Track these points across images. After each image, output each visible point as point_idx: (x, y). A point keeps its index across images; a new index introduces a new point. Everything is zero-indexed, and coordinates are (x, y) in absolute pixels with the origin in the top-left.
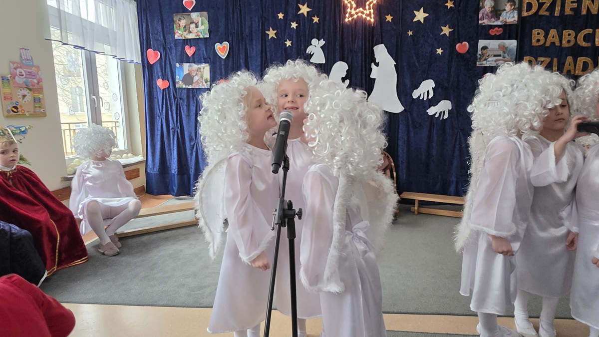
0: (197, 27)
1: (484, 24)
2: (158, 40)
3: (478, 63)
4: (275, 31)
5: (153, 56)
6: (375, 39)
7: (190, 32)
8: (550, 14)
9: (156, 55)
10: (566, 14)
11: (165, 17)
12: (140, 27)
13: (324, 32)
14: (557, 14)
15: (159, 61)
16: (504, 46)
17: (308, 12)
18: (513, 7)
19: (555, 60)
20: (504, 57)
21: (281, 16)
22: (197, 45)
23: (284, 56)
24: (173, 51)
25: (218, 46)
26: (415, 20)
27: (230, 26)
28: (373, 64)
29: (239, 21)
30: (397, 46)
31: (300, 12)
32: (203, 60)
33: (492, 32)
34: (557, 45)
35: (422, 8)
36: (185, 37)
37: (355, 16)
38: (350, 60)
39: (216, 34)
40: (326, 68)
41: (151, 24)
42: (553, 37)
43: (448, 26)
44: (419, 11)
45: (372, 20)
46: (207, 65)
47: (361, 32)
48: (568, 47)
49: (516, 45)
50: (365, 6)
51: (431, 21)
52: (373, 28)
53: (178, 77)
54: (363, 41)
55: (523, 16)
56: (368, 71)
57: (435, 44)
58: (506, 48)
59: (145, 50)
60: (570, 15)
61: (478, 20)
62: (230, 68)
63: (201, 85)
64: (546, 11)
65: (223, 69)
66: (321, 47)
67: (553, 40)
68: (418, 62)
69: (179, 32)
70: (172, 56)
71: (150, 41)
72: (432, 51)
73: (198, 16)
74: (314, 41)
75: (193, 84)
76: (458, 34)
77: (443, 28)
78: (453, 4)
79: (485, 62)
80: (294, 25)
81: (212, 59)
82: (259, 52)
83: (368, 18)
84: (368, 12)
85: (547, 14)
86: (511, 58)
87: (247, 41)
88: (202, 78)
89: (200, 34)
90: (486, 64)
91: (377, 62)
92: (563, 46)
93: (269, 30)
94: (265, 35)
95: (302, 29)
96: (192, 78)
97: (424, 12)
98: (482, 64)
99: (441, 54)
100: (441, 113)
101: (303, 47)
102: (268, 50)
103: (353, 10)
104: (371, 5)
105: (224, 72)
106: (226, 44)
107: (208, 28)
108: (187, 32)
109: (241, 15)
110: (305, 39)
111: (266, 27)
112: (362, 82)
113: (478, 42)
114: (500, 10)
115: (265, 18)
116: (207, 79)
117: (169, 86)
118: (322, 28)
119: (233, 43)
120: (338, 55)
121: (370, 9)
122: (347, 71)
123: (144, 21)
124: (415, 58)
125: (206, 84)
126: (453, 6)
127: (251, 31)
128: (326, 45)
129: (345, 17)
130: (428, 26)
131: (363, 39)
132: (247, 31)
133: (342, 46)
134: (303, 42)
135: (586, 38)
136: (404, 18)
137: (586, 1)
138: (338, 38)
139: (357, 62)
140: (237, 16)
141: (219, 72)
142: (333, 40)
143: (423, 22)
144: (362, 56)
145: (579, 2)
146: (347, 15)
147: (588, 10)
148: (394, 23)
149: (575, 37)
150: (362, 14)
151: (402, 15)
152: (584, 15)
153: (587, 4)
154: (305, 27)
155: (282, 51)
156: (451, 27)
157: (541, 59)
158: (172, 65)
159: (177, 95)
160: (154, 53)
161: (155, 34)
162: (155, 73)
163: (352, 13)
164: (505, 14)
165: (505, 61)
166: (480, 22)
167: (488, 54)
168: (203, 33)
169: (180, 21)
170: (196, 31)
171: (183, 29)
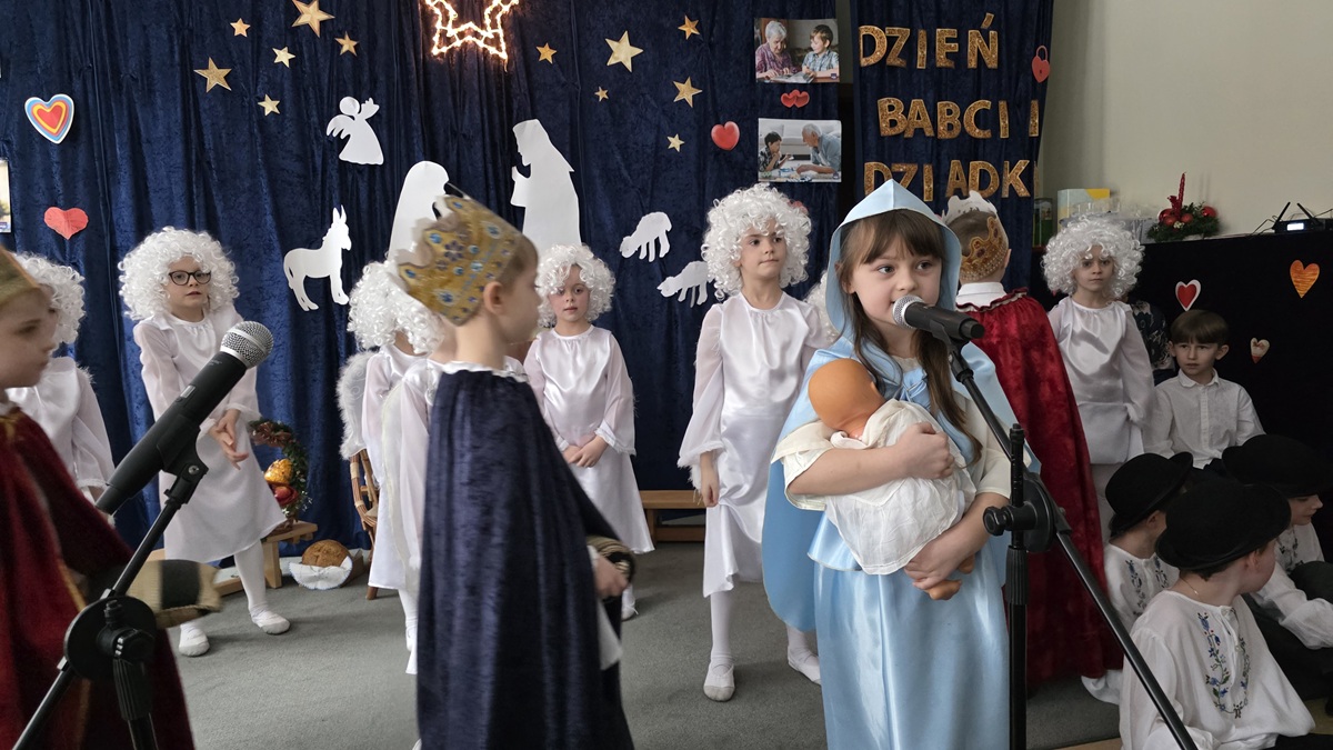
1: (767, 81)
4: (226, 71)
6: (515, 106)
8: (908, 65)
10: (938, 65)
13: (374, 81)
14: (921, 64)
16: (814, 135)
17: (322, 23)
18: (828, 42)
19: (928, 169)
20: (816, 162)
21: (240, 28)
23: (259, 140)
25: (33, 105)
26: (612, 61)
27: (72, 48)
28: (515, 169)
29: (104, 34)
30: (573, 125)
31: (301, 21)
33: (788, 100)
34: (927, 134)
35: (626, 33)
37: (458, 43)
38: (453, 158)
39: (24, 69)
40: (388, 178)
42: (919, 118)
43: (689, 81)
44: (618, 40)
45: (504, 55)
47: (476, 85)
48: (949, 140)
49: (840, 132)
50: (482, 17)
51: (649, 68)
52: (508, 77)
54: (485, 110)
55: (860, 65)
56: (503, 188)
57: (665, 124)
58: (820, 139)
60: (946, 68)
61: (753, 71)
62: (80, 171)
64: (900, 56)
65: (57, 178)
66: (367, 120)
67: (919, 124)
68: (628, 167)
72: (657, 138)
74: (348, 104)
76: (714, 100)
77: (677, 84)
78: (697, 28)
79: (777, 172)
80: (283, 56)
81: (17, 146)
82: (177, 129)
83: (493, 50)
84: (489, 33)
85: (903, 63)
86: (832, 164)
87: (135, 95)
90: (782, 176)
91: (525, 164)
92: (939, 136)
93: (206, 67)
94: (194, 81)
95: (308, 69)
97: (631, 44)
99: (678, 149)
100: (690, 290)
101: (315, 119)
102: (206, 121)
103: (450, 22)
104: (498, 17)
105: (59, 183)
106: (64, 101)
109: (109, 17)
110: (321, 97)
111: (195, 59)
113: (757, 122)
114: (799, 50)
115: (191, 31)
118: (367, 69)
119: (86, 100)
120: (418, 148)
121: (494, 26)
122: (446, 186)
124: (619, 158)
126: (697, 33)
127: (148, 66)
128: (384, 116)
129: (431, 44)
130: (643, 78)
131: (484, 103)
132: (132, 66)
133: (428, 120)
134: (317, 104)
135: (981, 120)
136: (584, 58)
137: (974, 39)
138: (415, 99)
139: (472, 165)
140: (98, 21)
141: (42, 185)
142: (401, 102)
143: (630, 68)
144: (484, 148)
145: (962, 40)
146: (436, 38)
147: (980, 58)
148: (560, 66)
149: (961, 118)
150: (475, 39)
151: (579, 47)
152: (973, 69)
153: (977, 45)
154: (317, 65)
155: (251, 128)
156: (698, 83)
157: (900, 168)
163: (448, 35)
164: (811, 59)
165: (820, 172)
166: (759, 75)
167: (780, 153)
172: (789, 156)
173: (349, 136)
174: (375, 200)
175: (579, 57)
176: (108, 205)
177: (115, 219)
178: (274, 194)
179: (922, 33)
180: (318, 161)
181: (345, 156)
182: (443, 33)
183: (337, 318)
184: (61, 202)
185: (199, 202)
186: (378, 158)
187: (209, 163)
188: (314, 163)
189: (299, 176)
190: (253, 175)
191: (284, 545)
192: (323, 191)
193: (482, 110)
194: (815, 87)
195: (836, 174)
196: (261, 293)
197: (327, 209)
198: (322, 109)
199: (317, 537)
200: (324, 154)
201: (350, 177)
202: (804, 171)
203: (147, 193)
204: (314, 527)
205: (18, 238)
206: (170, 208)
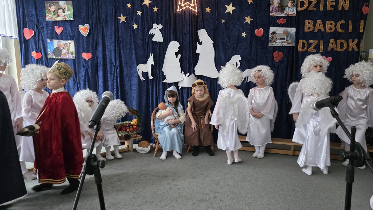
0: (64, 12)
1: (273, 16)
2: (32, 21)
3: (269, 44)
4: (125, 17)
5: (28, 34)
6: (199, 25)
7: (59, 16)
8: (317, 10)
9: (31, 33)
10: (327, 9)
11: (38, 4)
12: (18, 11)
13: (162, 19)
14: (321, 9)
15: (33, 38)
16: (287, 32)
17: (149, 4)
19: (321, 42)
20: (287, 40)
21: (129, 6)
22: (64, 26)
23: (132, 35)
24: (45, 30)
25: (81, 27)
26: (227, 11)
27: (90, 12)
28: (197, 43)
29: (97, 8)
30: (214, 30)
31: (144, 3)
32: (69, 38)
33: (279, 22)
34: (322, 31)
35: (231, 3)
36: (54, 19)
37: (184, 8)
38: (181, 40)
39: (79, 18)
40: (164, 45)
41: (27, 9)
42: (319, 26)
43: (249, 17)
44: (229, 5)
45: (196, 11)
46: (73, 41)
47: (188, 19)
48: (330, 33)
49: (295, 31)
51: (238, 13)
52: (197, 17)
53: (49, 50)
55: (299, 10)
56: (194, 47)
57: (241, 29)
58: (289, 33)
59: (21, 29)
60: (331, 10)
61: (269, 13)
62: (90, 44)
63: (68, 56)
64: (314, 7)
66: (159, 30)
67: (320, 28)
68: (229, 42)
69: (50, 15)
70: (44, 34)
71: (26, 22)
72: (239, 34)
73: (65, 4)
74: (155, 25)
75: (61, 56)
76: (256, 22)
77: (245, 17)
79: (274, 43)
80: (139, 13)
81: (77, 37)
82: (113, 33)
83: (193, 10)
84: (193, 5)
85: (315, 9)
86: (292, 41)
87: (104, 24)
88: (69, 51)
89: (66, 17)
90: (275, 45)
91: (200, 41)
92: (327, 32)
93: (120, 16)
94: (117, 20)
95: (145, 16)
96: (61, 51)
97: (232, 6)
99: (245, 37)
100: (245, 77)
101: (146, 30)
102: (120, 31)
103: (182, 2)
105: (86, 46)
106: (87, 26)
107: (73, 13)
108: (56, 15)
109: (98, 4)
110: (148, 23)
111: (118, 14)
112: (190, 56)
113: (269, 28)
114: (284, 6)
115: (117, 7)
116: (72, 52)
117: (42, 57)
118: (160, 16)
119: (92, 25)
120: (172, 37)
122: (179, 48)
123: (21, 6)
124: (227, 39)
125: (72, 56)
126: (252, 2)
127: (107, 16)
128: (164, 28)
129: (177, 8)
130: (235, 16)
131: (190, 24)
132: (103, 16)
133: (175, 29)
134: (147, 25)
135: (342, 26)
136: (219, 11)
137: (341, 1)
138: (172, 24)
139: (186, 42)
140: (96, 5)
141: (82, 47)
142: (168, 25)
143: (232, 13)
144: (190, 37)
145: (336, 1)
146: (178, 7)
147: (343, 7)
148: (212, 14)
149: (335, 26)
150: (189, 7)
151: (218, 8)
152: (340, 10)
153: (342, 3)
154: (148, 15)
155: (130, 32)
156: (252, 17)
157: (311, 41)
158: (44, 41)
159: (48, 64)
160: (29, 31)
161: (30, 16)
162: (30, 46)
163: (182, 6)
164: (287, 9)
165: (288, 43)
166: (271, 14)
167: (276, 38)
168: (69, 16)
169: (50, 7)
170: (64, 15)
171: (52, 13)
172: (279, 38)
173: (154, 34)
174: (160, 52)
175: (217, 10)
176: (96, 52)
177: (98, 55)
178: (136, 50)
180: (147, 41)
181: (153, 40)
182: (180, 5)
183: (150, 83)
184: (86, 51)
185: (117, 51)
186: (162, 41)
187: (120, 41)
188: (145, 41)
189: (142, 45)
190: (131, 45)
191: (134, 141)
192: (147, 49)
193: (190, 27)
194: (288, 18)
195: (293, 44)
196: (131, 75)
197: (148, 54)
198: (148, 27)
199: (142, 139)
200: (148, 39)
201: (154, 45)
202: (283, 43)
203: (105, 49)
204: (141, 137)
205: (76, 60)
206: (111, 53)
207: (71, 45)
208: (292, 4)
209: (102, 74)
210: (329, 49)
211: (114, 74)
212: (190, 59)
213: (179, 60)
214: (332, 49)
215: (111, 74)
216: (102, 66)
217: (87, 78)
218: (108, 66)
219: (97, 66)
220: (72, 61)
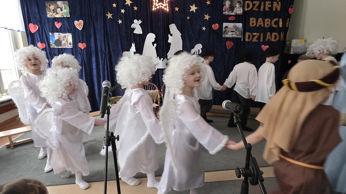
0: (62, 10)
1: (226, 14)
2: (36, 18)
3: (223, 35)
4: (112, 15)
5: (34, 28)
6: (170, 21)
7: (57, 13)
8: (258, 10)
9: (36, 27)
10: (266, 10)
11: (39, 3)
12: (23, 9)
13: (141, 16)
14: (262, 10)
15: (37, 32)
16: (236, 26)
17: (131, 4)
18: (240, 5)
19: (262, 34)
20: (236, 33)
21: (114, 5)
22: (63, 22)
23: (118, 29)
24: (47, 25)
25: (76, 22)
26: (191, 10)
27: (83, 10)
28: (169, 35)
29: (89, 7)
30: (182, 25)
31: (126, 3)
32: (67, 31)
33: (230, 19)
34: (262, 26)
35: (194, 4)
36: (54, 16)
37: (158, 7)
38: (156, 32)
39: (74, 15)
40: (143, 37)
41: (30, 8)
42: (260, 22)
43: (208, 15)
44: (192, 6)
45: (168, 10)
46: (70, 34)
47: (161, 16)
48: (268, 28)
50: (163, 1)
51: (199, 12)
52: (168, 14)
53: (51, 41)
54: (163, 22)
55: (245, 10)
56: (166, 38)
57: (202, 24)
58: (237, 28)
59: (27, 24)
60: (268, 11)
62: (84, 36)
63: (67, 46)
64: (256, 8)
65: (80, 37)
66: (139, 24)
67: (260, 24)
68: (193, 34)
69: (50, 13)
70: (46, 28)
71: (31, 19)
72: (200, 28)
73: (62, 4)
74: (136, 21)
75: (62, 46)
76: (213, 19)
77: (205, 15)
78: (210, 2)
79: (226, 35)
80: (123, 11)
81: (73, 30)
82: (102, 27)
83: (165, 9)
84: (165, 5)
85: (257, 10)
86: (239, 33)
87: (94, 20)
88: (68, 42)
89: (64, 15)
91: (171, 33)
92: (265, 27)
93: (108, 14)
94: (105, 17)
95: (128, 14)
96: (61, 42)
97: (195, 6)
98: (225, 36)
99: (204, 30)
101: (129, 24)
102: (108, 25)
103: (157, 3)
104: (167, 1)
106: (81, 21)
107: (69, 11)
108: (55, 13)
109: (89, 4)
110: (130, 19)
111: (106, 12)
112: (163, 45)
113: (223, 24)
114: (234, 7)
115: (105, 6)
116: (70, 43)
117: (46, 47)
118: (139, 13)
119: (85, 21)
120: (149, 30)
121: (166, 3)
122: (155, 39)
123: (25, 5)
124: (191, 32)
125: (70, 46)
126: (210, 4)
127: (97, 14)
129: (153, 8)
130: (198, 14)
131: (163, 20)
132: (94, 14)
133: (151, 24)
134: (129, 21)
135: (275, 23)
136: (185, 10)
137: (275, 4)
138: (149, 20)
139: (160, 34)
140: (87, 4)
141: (78, 38)
142: (146, 20)
143: (195, 12)
144: (163, 30)
145: (272, 4)
146: (154, 6)
147: (276, 8)
148: (180, 12)
149: (271, 23)
150: (162, 6)
151: (184, 7)
152: (274, 11)
153: (275, 5)
154: (130, 13)
155: (116, 26)
156: (210, 15)
157: (255, 34)
158: (47, 34)
159: (52, 53)
160: (34, 26)
161: (33, 14)
162: (36, 38)
163: (156, 6)
164: (236, 9)
165: (237, 35)
166: (224, 13)
167: (228, 31)
168: (66, 14)
169: (50, 6)
170: (62, 13)
171: (52, 11)
172: (230, 31)
173: (135, 28)
174: (140, 41)
176: (90, 42)
177: (91, 45)
178: (121, 40)
179: (263, 3)
180: (129, 33)
181: (135, 32)
182: (155, 5)
184: (81, 42)
185: (106, 42)
186: (141, 33)
187: (108, 34)
188: (128, 34)
189: (125, 36)
190: (117, 36)
192: (130, 40)
194: (237, 16)
195: (240, 35)
197: (131, 43)
200: (130, 31)
201: (135, 36)
202: (233, 35)
203: (97, 40)
205: (74, 49)
206: (101, 43)
207: (69, 37)
208: (239, 5)
209: (95, 60)
210: (267, 40)
211: (104, 60)
212: (164, 47)
213: (155, 48)
214: (269, 39)
215: (102, 59)
216: (94, 53)
217: (83, 63)
218: (99, 53)
219: (91, 53)
220: (71, 49)
